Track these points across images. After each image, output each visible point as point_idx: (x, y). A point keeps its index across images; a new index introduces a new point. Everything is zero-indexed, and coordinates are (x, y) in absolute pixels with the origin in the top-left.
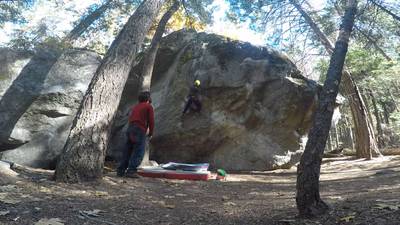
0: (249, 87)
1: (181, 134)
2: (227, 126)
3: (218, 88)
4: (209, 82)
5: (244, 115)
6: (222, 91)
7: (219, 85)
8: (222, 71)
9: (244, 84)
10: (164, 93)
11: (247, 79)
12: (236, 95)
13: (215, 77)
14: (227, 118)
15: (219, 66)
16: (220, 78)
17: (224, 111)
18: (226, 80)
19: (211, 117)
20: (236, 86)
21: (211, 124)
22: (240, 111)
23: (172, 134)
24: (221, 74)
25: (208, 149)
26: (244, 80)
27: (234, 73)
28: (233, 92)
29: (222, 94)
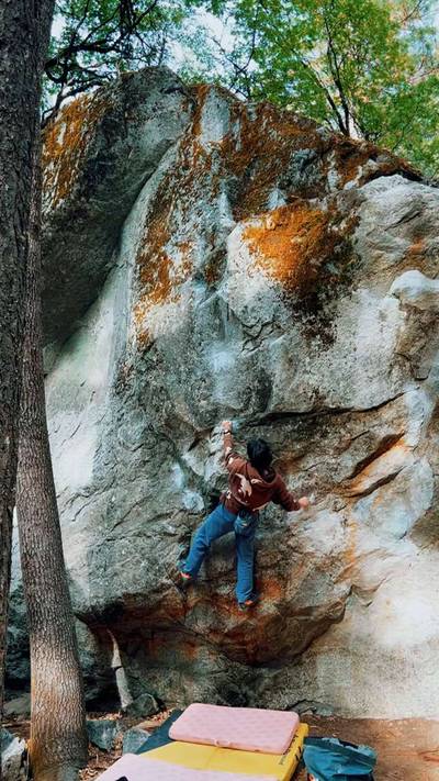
0: (418, 399)
2: (350, 552)
3: (303, 414)
4: (265, 393)
5: (408, 502)
6: (315, 423)
7: (303, 408)
8: (309, 345)
9: (396, 391)
10: (99, 422)
11: (408, 364)
12: (372, 438)
13: (284, 376)
14: (345, 523)
15: (298, 324)
16: (307, 376)
17: (330, 496)
18: (326, 386)
19: (288, 523)
20: (366, 407)
21: (288, 546)
22: (390, 491)
23: (157, 591)
24: (308, 360)
25: (289, 641)
26: (396, 372)
27: (355, 350)
28: (358, 428)
29: (317, 437)
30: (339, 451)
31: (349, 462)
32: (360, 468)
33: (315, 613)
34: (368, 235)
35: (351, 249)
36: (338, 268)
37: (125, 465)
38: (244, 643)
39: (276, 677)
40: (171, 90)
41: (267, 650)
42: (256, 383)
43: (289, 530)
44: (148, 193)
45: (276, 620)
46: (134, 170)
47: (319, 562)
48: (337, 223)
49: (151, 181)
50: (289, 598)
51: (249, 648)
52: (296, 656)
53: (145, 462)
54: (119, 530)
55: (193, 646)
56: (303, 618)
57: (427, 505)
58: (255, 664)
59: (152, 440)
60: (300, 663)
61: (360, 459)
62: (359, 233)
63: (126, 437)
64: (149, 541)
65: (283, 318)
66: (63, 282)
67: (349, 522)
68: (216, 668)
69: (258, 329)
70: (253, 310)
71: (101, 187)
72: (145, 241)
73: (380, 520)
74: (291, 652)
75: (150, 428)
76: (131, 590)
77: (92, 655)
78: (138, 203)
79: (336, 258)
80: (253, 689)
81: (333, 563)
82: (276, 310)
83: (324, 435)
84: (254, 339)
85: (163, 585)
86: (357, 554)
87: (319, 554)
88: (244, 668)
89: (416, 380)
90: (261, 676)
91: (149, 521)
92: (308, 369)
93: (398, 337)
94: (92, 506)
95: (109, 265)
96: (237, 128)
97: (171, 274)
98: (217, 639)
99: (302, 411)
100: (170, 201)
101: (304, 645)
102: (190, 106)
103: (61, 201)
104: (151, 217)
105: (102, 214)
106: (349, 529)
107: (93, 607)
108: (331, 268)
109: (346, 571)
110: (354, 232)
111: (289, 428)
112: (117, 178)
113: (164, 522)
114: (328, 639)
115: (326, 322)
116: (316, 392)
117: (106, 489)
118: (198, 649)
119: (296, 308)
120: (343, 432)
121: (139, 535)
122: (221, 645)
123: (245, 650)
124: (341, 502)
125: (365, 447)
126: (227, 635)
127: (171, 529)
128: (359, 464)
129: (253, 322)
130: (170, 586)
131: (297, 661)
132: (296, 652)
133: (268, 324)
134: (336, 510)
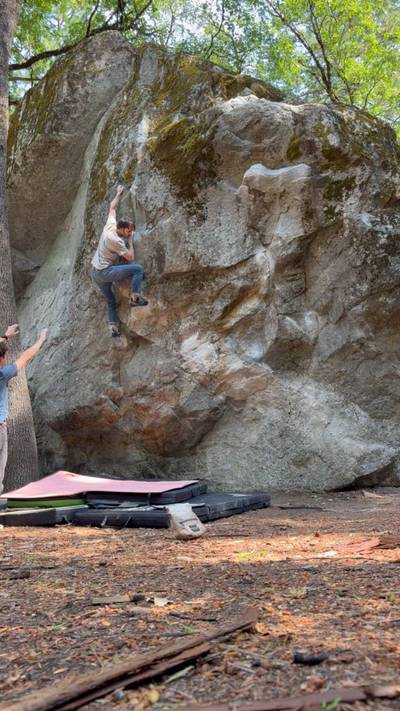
0: (265, 259)
1: (117, 401)
2: (223, 371)
3: (186, 273)
4: (160, 259)
5: (263, 337)
6: (195, 280)
7: (185, 268)
8: (188, 222)
9: (248, 253)
10: (66, 293)
11: (257, 234)
12: (233, 288)
13: (172, 246)
14: (219, 351)
15: (181, 208)
16: (186, 245)
17: (209, 332)
18: (200, 250)
19: (181, 352)
20: (227, 265)
21: (182, 369)
22: (251, 328)
23: (97, 404)
24: (187, 233)
25: (185, 436)
26: (248, 242)
27: (220, 225)
28: (223, 281)
29: (197, 290)
30: (213, 299)
31: (219, 306)
32: (228, 311)
33: (201, 415)
34: (223, 138)
35: (213, 150)
36: (205, 165)
37: (80, 320)
38: (156, 439)
39: (178, 463)
40: (120, 49)
41: (170, 442)
42: (155, 253)
43: (181, 357)
44: (101, 127)
45: (173, 419)
46: (91, 110)
47: (202, 379)
48: (204, 132)
49: (104, 118)
50: (181, 404)
51: (159, 441)
52: (192, 448)
53: (92, 318)
54: (74, 365)
55: (126, 444)
56: (192, 418)
57: (274, 336)
58: (165, 455)
59: (96, 301)
60: (196, 454)
61: (225, 304)
62: (218, 137)
63: (81, 301)
64: (93, 371)
65: (171, 203)
66: (46, 196)
67: (222, 349)
68: (140, 459)
69: (154, 213)
70: (151, 200)
71: (67, 123)
72: (96, 160)
73: (244, 349)
74: (188, 445)
75: (94, 293)
76: (81, 404)
77: (65, 457)
78: (95, 135)
79: (203, 158)
80: (164, 472)
81: (211, 379)
82: (166, 199)
83: (201, 288)
84: (152, 221)
85: (101, 399)
86: (228, 372)
87: (201, 373)
88: (158, 458)
89: (264, 245)
90: (169, 463)
91: (94, 357)
92: (187, 239)
93: (249, 213)
94: (60, 350)
95: (78, 183)
96: (162, 72)
97: (108, 181)
98: (139, 437)
99: (185, 270)
100: (112, 130)
101: (196, 439)
102: (133, 59)
103: (39, 135)
104: (101, 142)
105: (69, 144)
106: (222, 355)
107: (58, 418)
108: (201, 165)
109: (221, 385)
110: (213, 138)
111: (179, 283)
112: (79, 117)
113: (103, 358)
114: (214, 436)
115: (200, 206)
116: (193, 256)
117: (68, 338)
118: (130, 446)
119: (179, 196)
120: (213, 284)
121: (87, 367)
122: (142, 441)
123: (156, 444)
124: (216, 337)
125: (229, 295)
126: (144, 433)
127: (107, 362)
128: (226, 308)
129: (151, 208)
130: (106, 400)
131: (193, 451)
132: (192, 444)
133: (160, 210)
134: (213, 342)
